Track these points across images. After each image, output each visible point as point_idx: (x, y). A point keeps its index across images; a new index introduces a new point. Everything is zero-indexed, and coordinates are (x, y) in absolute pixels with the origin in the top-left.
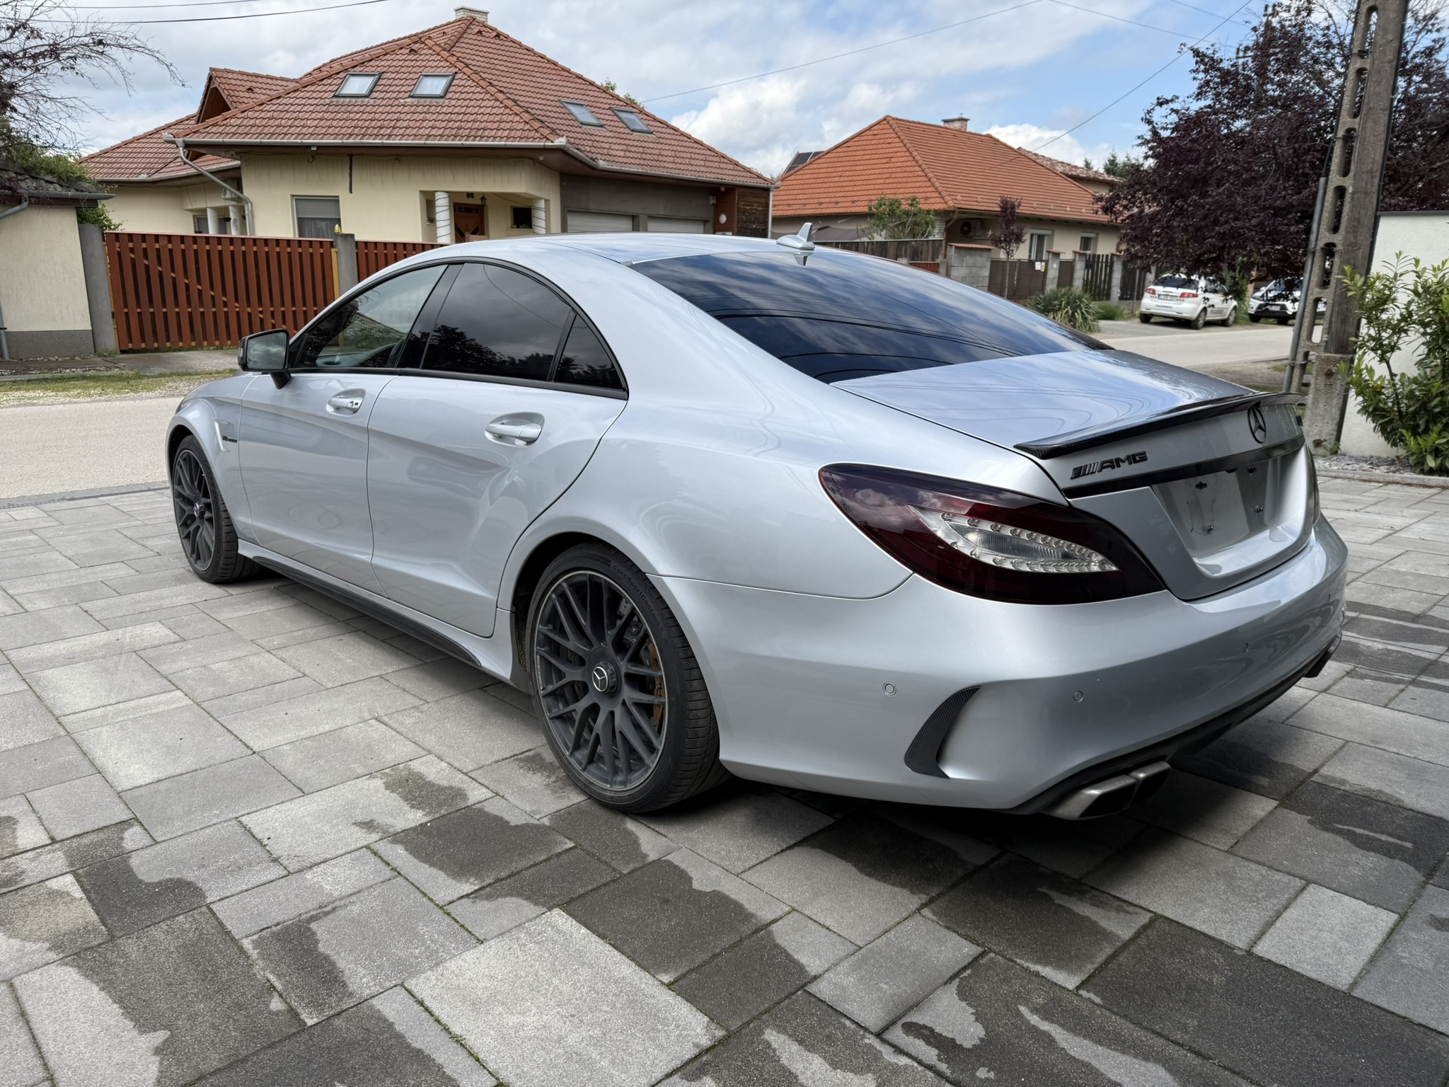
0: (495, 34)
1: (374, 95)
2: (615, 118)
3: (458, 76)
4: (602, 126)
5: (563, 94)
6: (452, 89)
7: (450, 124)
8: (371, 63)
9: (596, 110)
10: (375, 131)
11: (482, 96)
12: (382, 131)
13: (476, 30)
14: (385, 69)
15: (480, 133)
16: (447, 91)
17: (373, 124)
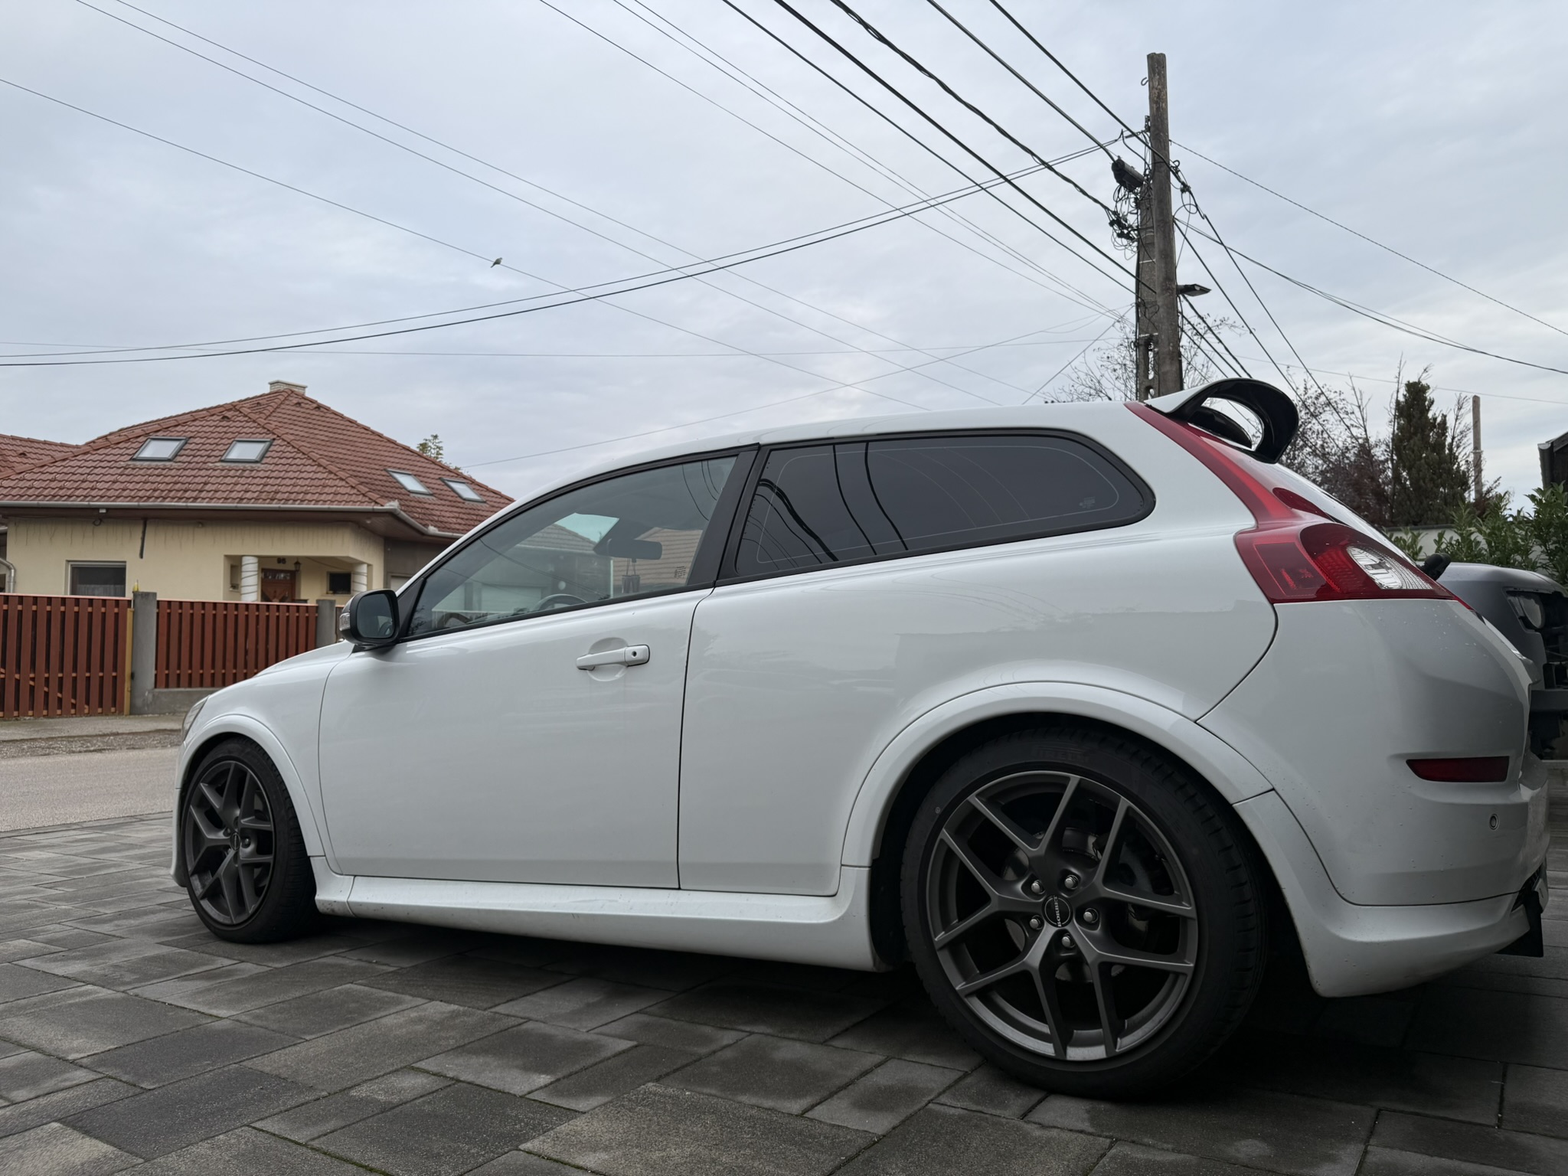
0: (315, 405)
1: (178, 459)
2: (445, 488)
3: (275, 443)
4: (431, 495)
5: (389, 464)
6: (268, 454)
7: (267, 488)
8: (178, 428)
9: (425, 479)
10: (179, 494)
11: (303, 461)
12: (187, 495)
13: (295, 401)
14: (192, 435)
15: (300, 496)
16: (263, 456)
17: (177, 487)
